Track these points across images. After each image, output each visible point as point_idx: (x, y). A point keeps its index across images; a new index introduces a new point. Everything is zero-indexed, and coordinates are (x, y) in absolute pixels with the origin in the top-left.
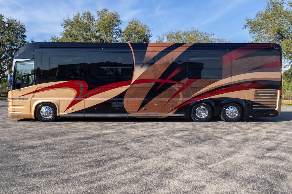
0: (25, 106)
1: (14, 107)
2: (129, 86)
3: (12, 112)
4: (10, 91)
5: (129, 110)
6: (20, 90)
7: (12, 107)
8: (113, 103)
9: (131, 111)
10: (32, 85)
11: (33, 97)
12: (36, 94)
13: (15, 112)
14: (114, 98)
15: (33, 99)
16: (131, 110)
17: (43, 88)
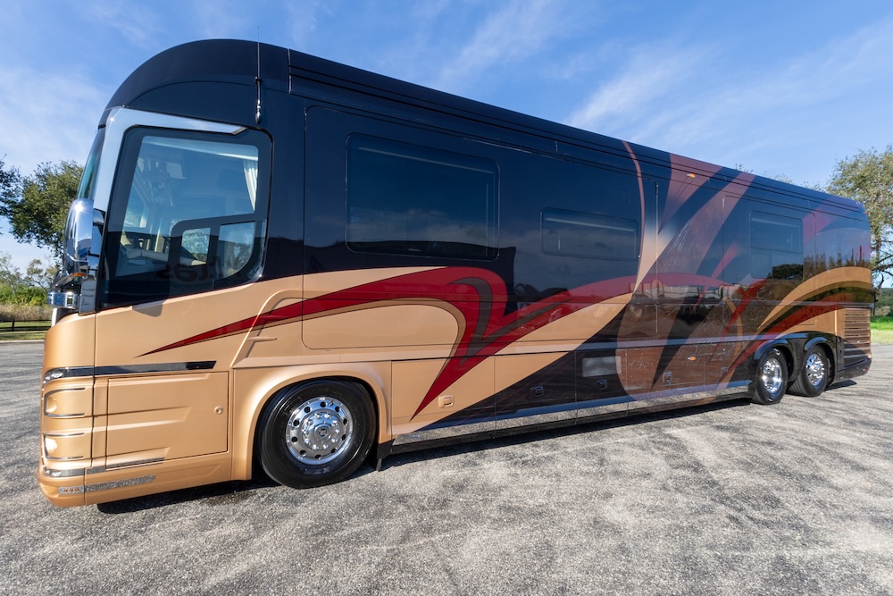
0: (187, 411)
1: (100, 429)
2: (628, 297)
3: (87, 464)
4: (75, 317)
5: (629, 384)
6: (156, 313)
7: (88, 430)
8: (589, 362)
9: (636, 388)
10: (241, 278)
11: (247, 353)
12: (268, 332)
13: (110, 462)
14: (589, 341)
15: (245, 363)
16: (635, 383)
17: (307, 297)
